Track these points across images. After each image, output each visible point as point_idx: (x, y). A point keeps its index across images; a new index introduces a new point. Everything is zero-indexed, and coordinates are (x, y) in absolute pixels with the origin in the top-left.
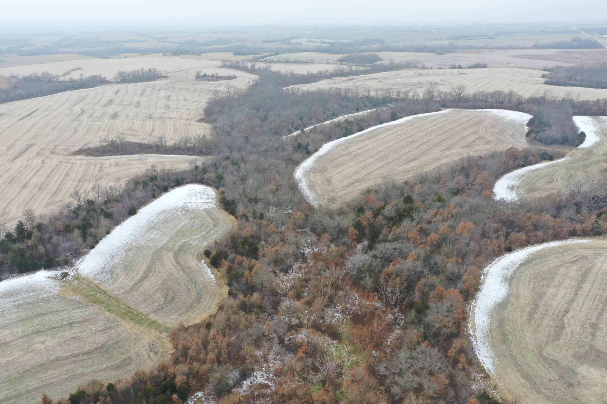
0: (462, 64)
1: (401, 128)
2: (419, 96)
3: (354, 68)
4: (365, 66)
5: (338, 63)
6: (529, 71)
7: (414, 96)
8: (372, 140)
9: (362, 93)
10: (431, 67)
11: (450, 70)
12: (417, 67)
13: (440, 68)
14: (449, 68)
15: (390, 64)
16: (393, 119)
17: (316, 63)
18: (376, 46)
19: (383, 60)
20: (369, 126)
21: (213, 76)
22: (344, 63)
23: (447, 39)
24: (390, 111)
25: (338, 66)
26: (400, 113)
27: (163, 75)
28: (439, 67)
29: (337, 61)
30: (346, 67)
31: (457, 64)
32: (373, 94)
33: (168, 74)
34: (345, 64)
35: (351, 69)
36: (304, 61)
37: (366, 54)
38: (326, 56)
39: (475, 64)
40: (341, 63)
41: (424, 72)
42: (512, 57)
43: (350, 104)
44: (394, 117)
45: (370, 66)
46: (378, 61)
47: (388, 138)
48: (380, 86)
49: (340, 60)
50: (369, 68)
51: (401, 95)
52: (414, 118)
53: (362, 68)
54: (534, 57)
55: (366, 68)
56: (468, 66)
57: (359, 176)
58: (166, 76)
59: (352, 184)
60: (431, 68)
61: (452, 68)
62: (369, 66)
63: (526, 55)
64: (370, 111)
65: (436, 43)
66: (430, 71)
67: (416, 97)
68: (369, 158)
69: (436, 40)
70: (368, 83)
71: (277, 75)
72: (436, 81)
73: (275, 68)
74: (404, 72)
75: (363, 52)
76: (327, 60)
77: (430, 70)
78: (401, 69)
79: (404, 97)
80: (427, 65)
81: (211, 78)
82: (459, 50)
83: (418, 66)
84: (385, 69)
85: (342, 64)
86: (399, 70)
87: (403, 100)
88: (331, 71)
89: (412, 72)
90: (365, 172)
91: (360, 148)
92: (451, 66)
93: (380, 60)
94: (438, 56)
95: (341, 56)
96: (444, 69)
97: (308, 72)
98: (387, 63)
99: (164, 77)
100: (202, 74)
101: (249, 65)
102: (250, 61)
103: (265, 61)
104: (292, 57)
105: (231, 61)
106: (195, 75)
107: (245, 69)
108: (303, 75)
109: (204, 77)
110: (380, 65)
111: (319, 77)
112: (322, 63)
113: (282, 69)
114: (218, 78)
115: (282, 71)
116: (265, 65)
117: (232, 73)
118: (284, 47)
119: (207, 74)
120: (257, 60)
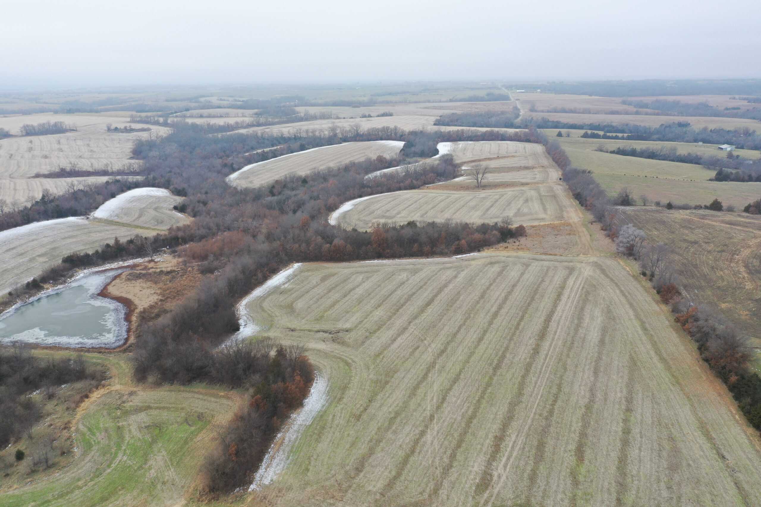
3: (271, 120)
5: (254, 116)
6: (427, 117)
13: (351, 118)
15: (305, 115)
17: (231, 117)
19: (300, 113)
25: (254, 118)
27: (72, 128)
29: (252, 114)
30: (262, 120)
33: (77, 128)
35: (267, 121)
36: (219, 115)
38: (240, 111)
39: (382, 113)
40: (256, 116)
41: (336, 121)
45: (287, 118)
50: (285, 119)
53: (276, 120)
56: (377, 115)
60: (344, 118)
61: (363, 117)
66: (342, 120)
71: (194, 126)
74: (318, 122)
76: (243, 114)
78: (316, 120)
81: (124, 131)
86: (314, 120)
88: (247, 122)
89: (326, 121)
92: (362, 115)
94: (353, 109)
95: (256, 111)
96: (355, 118)
99: (73, 130)
100: (113, 127)
101: (161, 120)
102: (160, 116)
103: (177, 117)
104: (205, 112)
105: (140, 116)
106: (106, 129)
107: (157, 123)
108: (219, 126)
109: (116, 129)
110: (296, 117)
111: (235, 128)
112: (238, 117)
113: (199, 121)
114: (132, 130)
115: (198, 123)
116: (179, 119)
117: (145, 126)
118: (193, 105)
119: (119, 128)
120: (168, 115)
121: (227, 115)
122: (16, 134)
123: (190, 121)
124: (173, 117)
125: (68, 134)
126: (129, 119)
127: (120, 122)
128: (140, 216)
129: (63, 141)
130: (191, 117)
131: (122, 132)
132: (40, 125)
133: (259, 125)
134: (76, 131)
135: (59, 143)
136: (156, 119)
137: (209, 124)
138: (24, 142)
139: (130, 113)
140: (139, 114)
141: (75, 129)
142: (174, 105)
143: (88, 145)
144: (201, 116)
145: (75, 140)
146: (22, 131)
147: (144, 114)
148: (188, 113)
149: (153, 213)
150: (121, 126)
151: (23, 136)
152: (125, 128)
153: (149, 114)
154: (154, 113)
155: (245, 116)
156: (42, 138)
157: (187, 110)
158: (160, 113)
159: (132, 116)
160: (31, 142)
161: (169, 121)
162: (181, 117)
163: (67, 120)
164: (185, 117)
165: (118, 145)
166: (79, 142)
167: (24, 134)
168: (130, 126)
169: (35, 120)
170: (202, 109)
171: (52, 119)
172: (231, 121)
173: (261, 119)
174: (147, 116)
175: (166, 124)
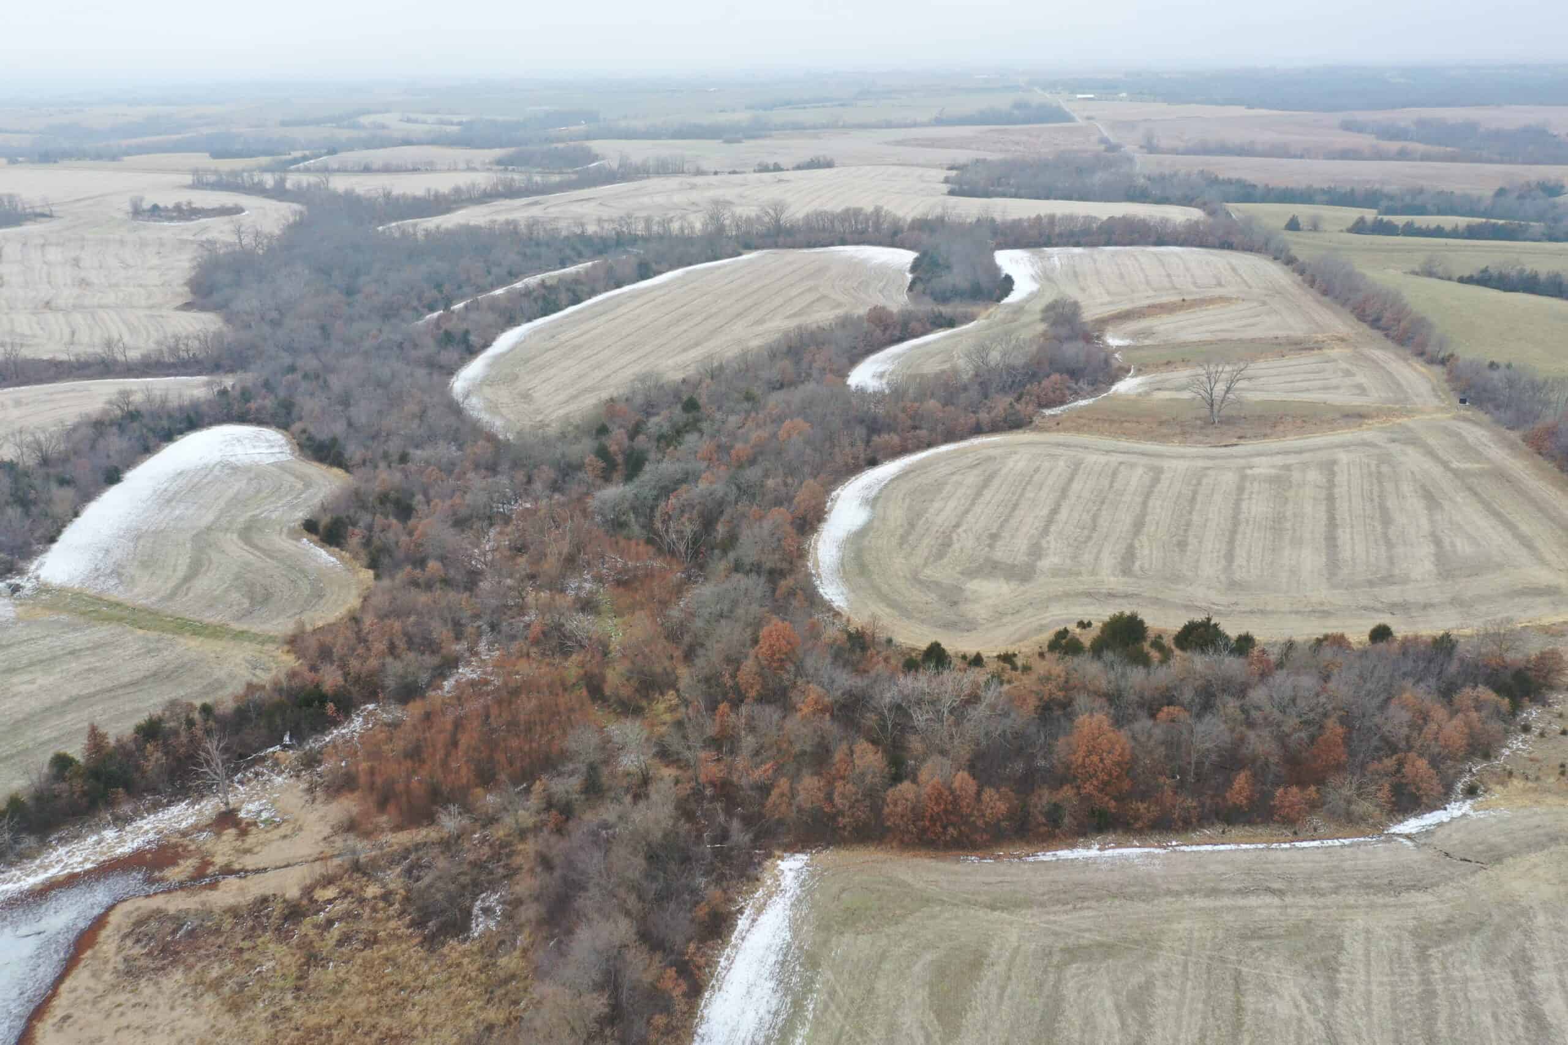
0: (782, 161)
1: (662, 292)
2: (692, 228)
3: (537, 178)
4: (561, 173)
5: (495, 167)
6: (919, 171)
7: (682, 229)
8: (603, 319)
9: (565, 228)
10: (713, 170)
11: (758, 175)
12: (683, 172)
13: (734, 172)
14: (755, 171)
15: (620, 166)
16: (644, 277)
17: (441, 171)
18: (582, 127)
19: (603, 159)
20: (593, 293)
21: (178, 208)
22: (510, 168)
23: (747, 108)
24: (634, 261)
25: (499, 175)
26: (656, 263)
27: (38, 210)
28: (731, 170)
29: (490, 163)
30: (518, 178)
31: (770, 161)
32: (591, 229)
33: (53, 209)
34: (513, 170)
35: (529, 180)
36: (409, 166)
37: (561, 146)
38: (460, 154)
39: (808, 159)
40: (502, 167)
41: (699, 180)
42: (886, 143)
43: (543, 250)
44: (644, 272)
45: (576, 172)
46: (593, 162)
47: (638, 311)
48: (605, 213)
49: (499, 162)
50: (574, 177)
51: (655, 228)
52: (688, 273)
53: (556, 178)
54: (932, 143)
55: (566, 177)
56: (794, 165)
57: (588, 382)
58: (48, 213)
59: (574, 397)
60: (716, 173)
61: (760, 171)
62: (573, 173)
63: (916, 139)
64: (590, 264)
65: (722, 119)
66: (712, 179)
67: (686, 232)
68: (604, 349)
69: (721, 111)
70: (577, 209)
71: (352, 203)
72: (728, 198)
73: (339, 184)
74: (654, 183)
75: (552, 142)
76: (468, 162)
77: (715, 177)
78: (648, 177)
79: (661, 231)
80: (705, 165)
81: (175, 214)
82: (774, 133)
83: (685, 169)
84: (609, 177)
85: (506, 170)
86: (643, 178)
87: (661, 238)
88: (483, 187)
89: (673, 182)
90: (599, 374)
91: (582, 335)
92: (759, 165)
93: (596, 158)
94: (726, 145)
95: (498, 151)
96: (744, 172)
97: (429, 190)
98: (615, 165)
99: (43, 215)
100: (146, 205)
102: (267, 169)
103: (307, 170)
104: (378, 156)
105: (216, 172)
106: (128, 207)
107: (258, 190)
108: (415, 198)
109: (155, 212)
110: (598, 168)
111: (455, 202)
113: (362, 185)
114: (193, 212)
115: (360, 190)
116: (311, 175)
117: (230, 199)
118: (343, 134)
119: (161, 205)
120: (283, 167)
121: (429, 167)
124: (298, 170)
125: (28, 227)
126: (187, 184)
129: (10, 249)
130: (343, 170)
131: (171, 219)
133: (511, 192)
134: (50, 216)
136: (256, 180)
137: (389, 193)
141: (46, 211)
142: (298, 133)
143: (76, 263)
144: (367, 170)
145: (42, 245)
147: (226, 165)
148: (333, 161)
150: (167, 200)
152: (178, 205)
154: (255, 162)
155: (474, 170)
157: (333, 151)
158: (264, 160)
159: (195, 172)
161: (288, 184)
162: (318, 170)
163: (33, 184)
164: (326, 170)
165: (155, 261)
166: (53, 254)
168: (190, 201)
170: (368, 148)
172: (443, 183)
173: (516, 176)
174: (234, 173)
175: (279, 193)
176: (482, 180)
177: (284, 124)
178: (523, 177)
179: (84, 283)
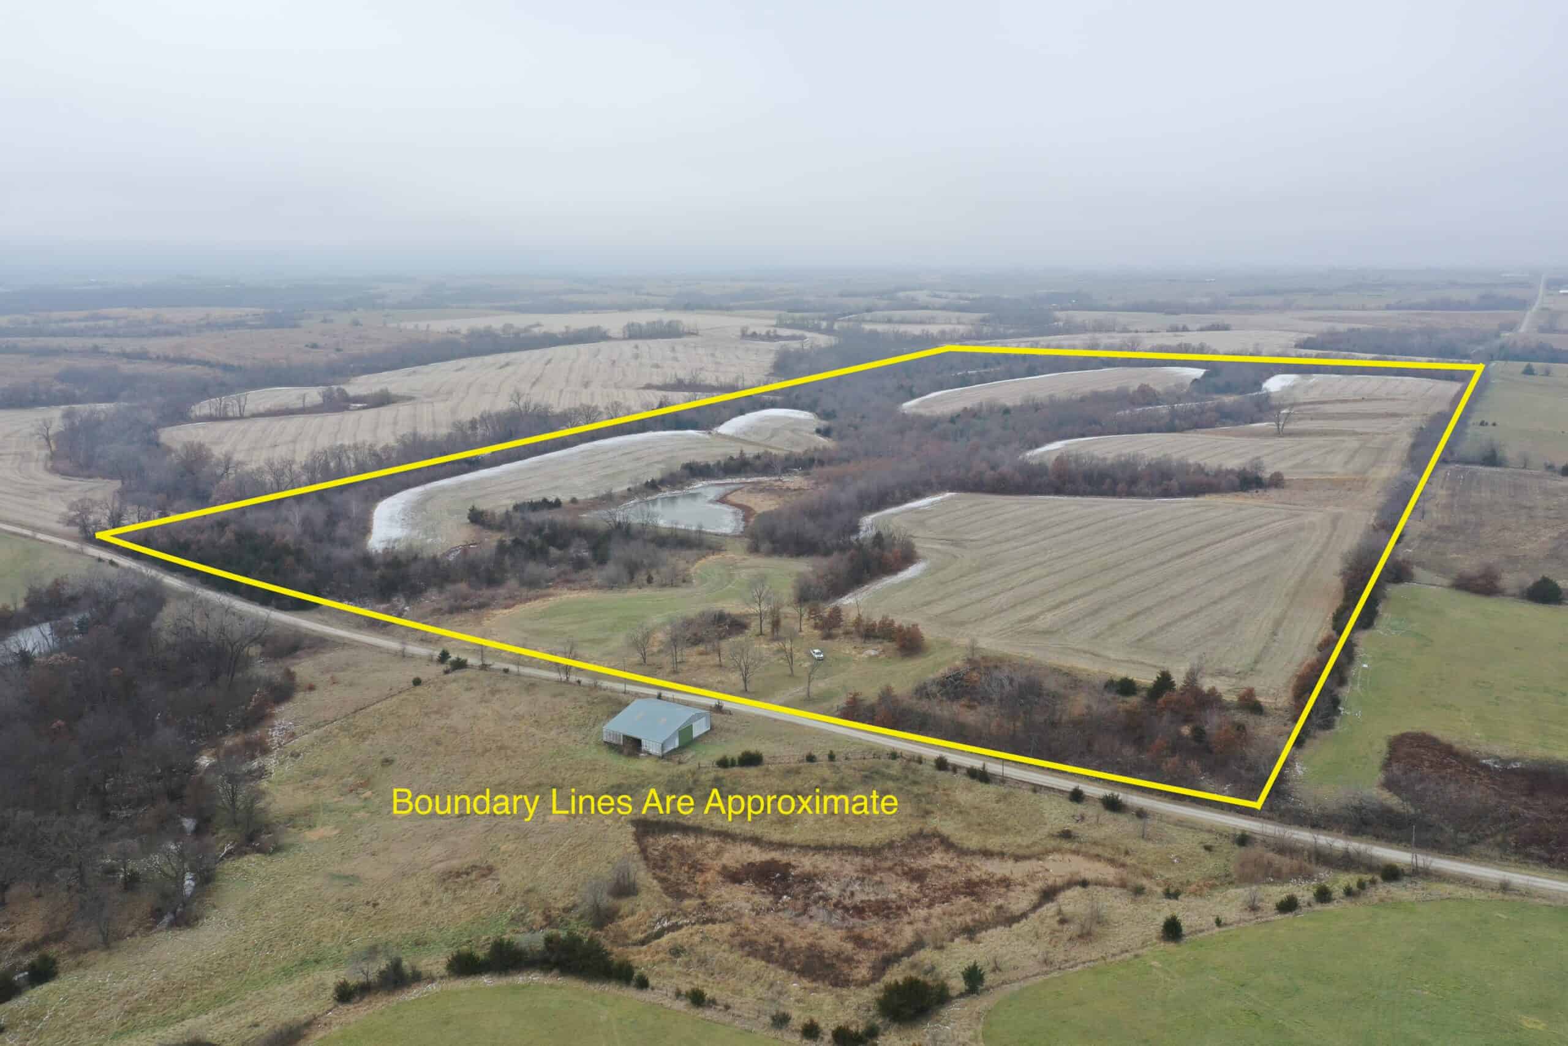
5: (977, 323)
13: (1152, 332)
17: (938, 324)
27: (691, 331)
38: (957, 315)
61: (1171, 331)
76: (959, 318)
92: (1170, 327)
95: (984, 315)
96: (1158, 332)
99: (693, 334)
100: (750, 332)
101: (824, 324)
102: (824, 319)
103: (849, 320)
104: (898, 314)
105: (793, 319)
106: (739, 334)
107: (817, 329)
108: (913, 334)
109: (754, 336)
112: (950, 323)
113: (880, 328)
114: (778, 338)
116: (851, 324)
117: (798, 332)
118: (879, 304)
119: (758, 333)
120: (834, 319)
121: (932, 321)
122: (616, 336)
123: (868, 327)
124: (843, 320)
125: (686, 339)
126: (774, 322)
127: (760, 324)
128: (772, 436)
129: (679, 348)
130: (872, 321)
131: (763, 339)
132: (648, 324)
134: (696, 334)
135: (673, 350)
136: (815, 323)
137: (897, 331)
138: (628, 347)
139: (776, 313)
140: (790, 314)
141: (696, 332)
142: (849, 301)
143: (713, 355)
144: (890, 321)
145: (695, 347)
146: (624, 332)
147: (797, 315)
148: (867, 316)
149: (789, 434)
150: (762, 331)
151: (624, 339)
152: (768, 333)
153: (806, 314)
154: (817, 314)
155: (960, 324)
156: (650, 342)
157: (869, 310)
158: (823, 314)
159: (779, 318)
160: (636, 347)
161: (836, 326)
162: (856, 321)
163: (687, 319)
164: (864, 321)
165: (754, 357)
166: (701, 351)
167: (626, 336)
168: (775, 331)
169: (643, 318)
170: (895, 309)
171: (667, 317)
173: (986, 328)
174: (803, 319)
175: (829, 331)
176: (962, 329)
177: (842, 295)
178: (991, 329)
179: (717, 363)
